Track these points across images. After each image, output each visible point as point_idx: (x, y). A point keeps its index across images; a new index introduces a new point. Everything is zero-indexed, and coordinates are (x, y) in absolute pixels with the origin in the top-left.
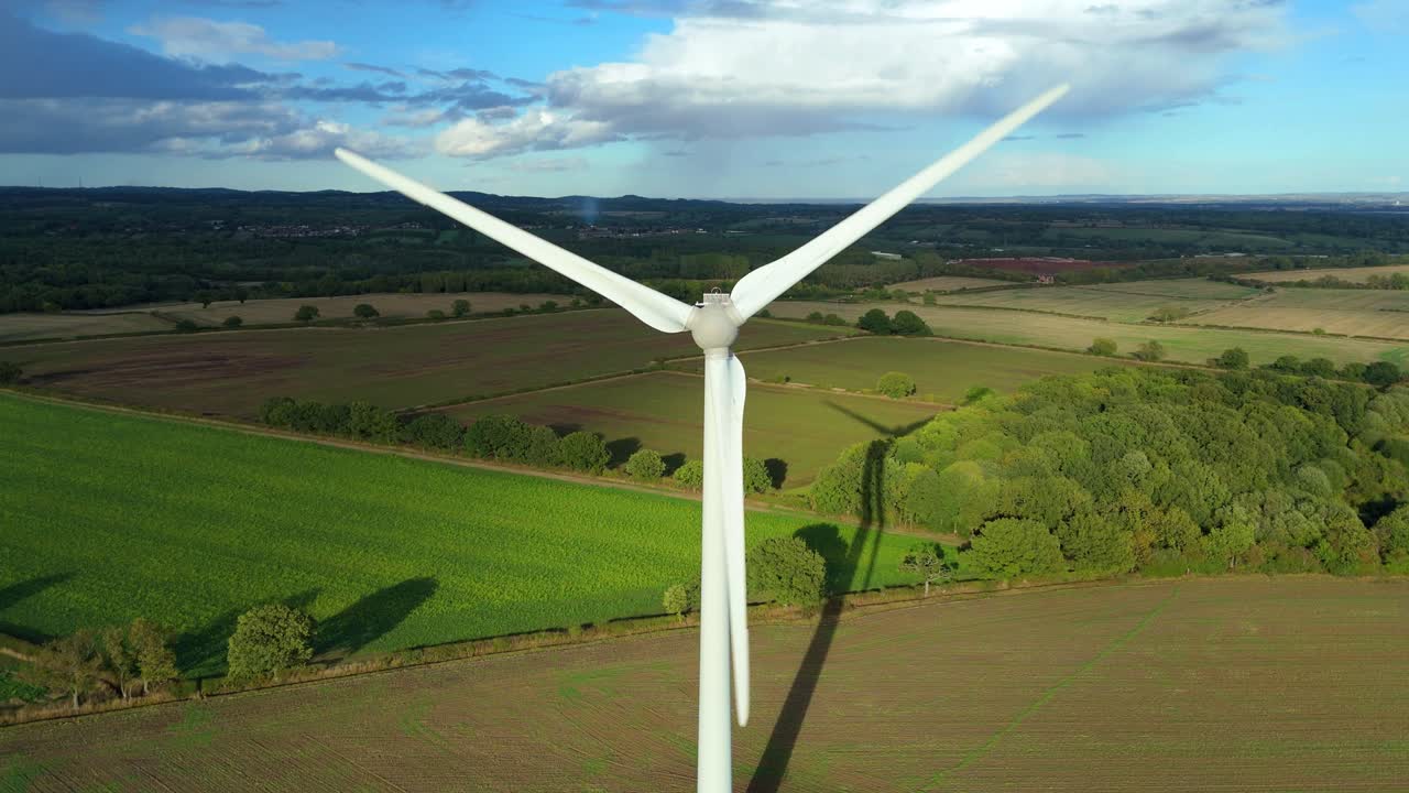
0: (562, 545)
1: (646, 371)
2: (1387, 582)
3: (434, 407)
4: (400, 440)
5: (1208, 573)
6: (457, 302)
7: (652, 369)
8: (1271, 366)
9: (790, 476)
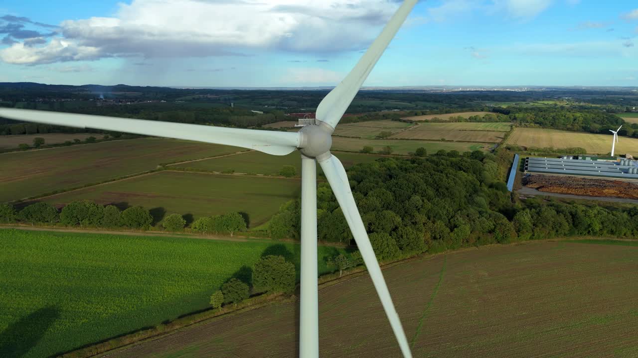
0: (136, 274)
1: (156, 171)
2: (521, 244)
3: (34, 198)
4: (16, 220)
5: (454, 249)
6: (36, 139)
7: (159, 170)
8: (435, 155)
9: (252, 221)
